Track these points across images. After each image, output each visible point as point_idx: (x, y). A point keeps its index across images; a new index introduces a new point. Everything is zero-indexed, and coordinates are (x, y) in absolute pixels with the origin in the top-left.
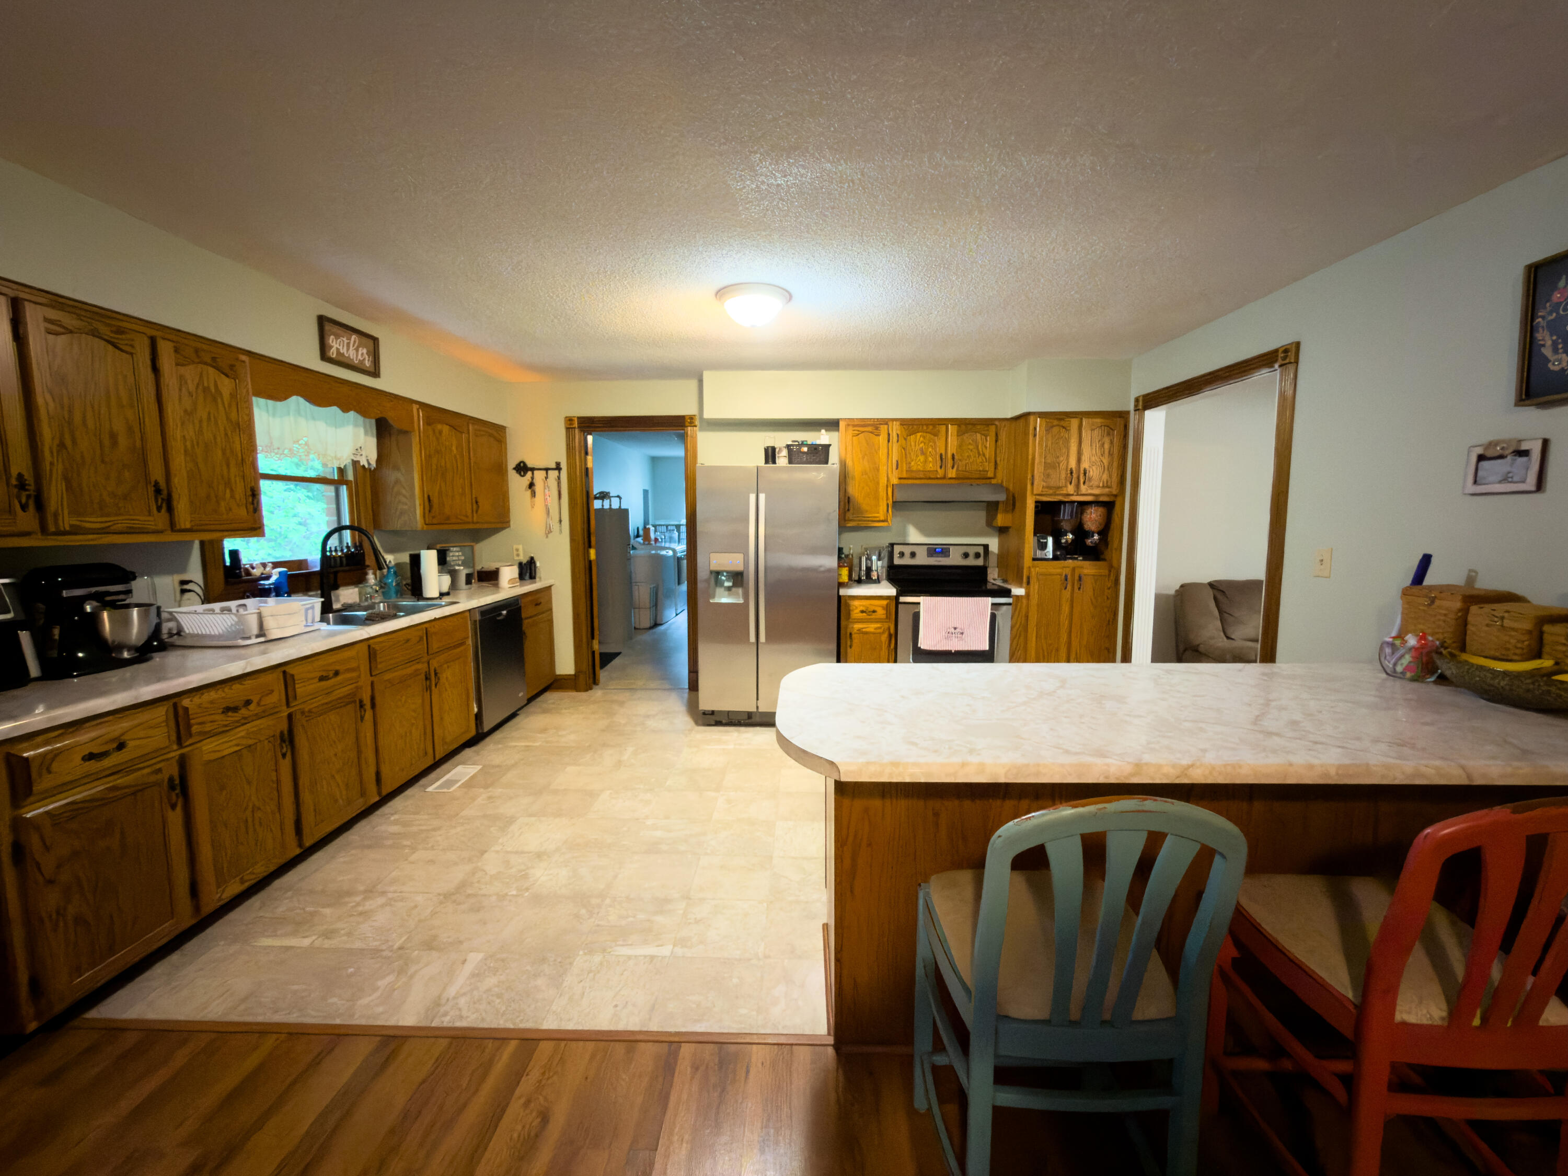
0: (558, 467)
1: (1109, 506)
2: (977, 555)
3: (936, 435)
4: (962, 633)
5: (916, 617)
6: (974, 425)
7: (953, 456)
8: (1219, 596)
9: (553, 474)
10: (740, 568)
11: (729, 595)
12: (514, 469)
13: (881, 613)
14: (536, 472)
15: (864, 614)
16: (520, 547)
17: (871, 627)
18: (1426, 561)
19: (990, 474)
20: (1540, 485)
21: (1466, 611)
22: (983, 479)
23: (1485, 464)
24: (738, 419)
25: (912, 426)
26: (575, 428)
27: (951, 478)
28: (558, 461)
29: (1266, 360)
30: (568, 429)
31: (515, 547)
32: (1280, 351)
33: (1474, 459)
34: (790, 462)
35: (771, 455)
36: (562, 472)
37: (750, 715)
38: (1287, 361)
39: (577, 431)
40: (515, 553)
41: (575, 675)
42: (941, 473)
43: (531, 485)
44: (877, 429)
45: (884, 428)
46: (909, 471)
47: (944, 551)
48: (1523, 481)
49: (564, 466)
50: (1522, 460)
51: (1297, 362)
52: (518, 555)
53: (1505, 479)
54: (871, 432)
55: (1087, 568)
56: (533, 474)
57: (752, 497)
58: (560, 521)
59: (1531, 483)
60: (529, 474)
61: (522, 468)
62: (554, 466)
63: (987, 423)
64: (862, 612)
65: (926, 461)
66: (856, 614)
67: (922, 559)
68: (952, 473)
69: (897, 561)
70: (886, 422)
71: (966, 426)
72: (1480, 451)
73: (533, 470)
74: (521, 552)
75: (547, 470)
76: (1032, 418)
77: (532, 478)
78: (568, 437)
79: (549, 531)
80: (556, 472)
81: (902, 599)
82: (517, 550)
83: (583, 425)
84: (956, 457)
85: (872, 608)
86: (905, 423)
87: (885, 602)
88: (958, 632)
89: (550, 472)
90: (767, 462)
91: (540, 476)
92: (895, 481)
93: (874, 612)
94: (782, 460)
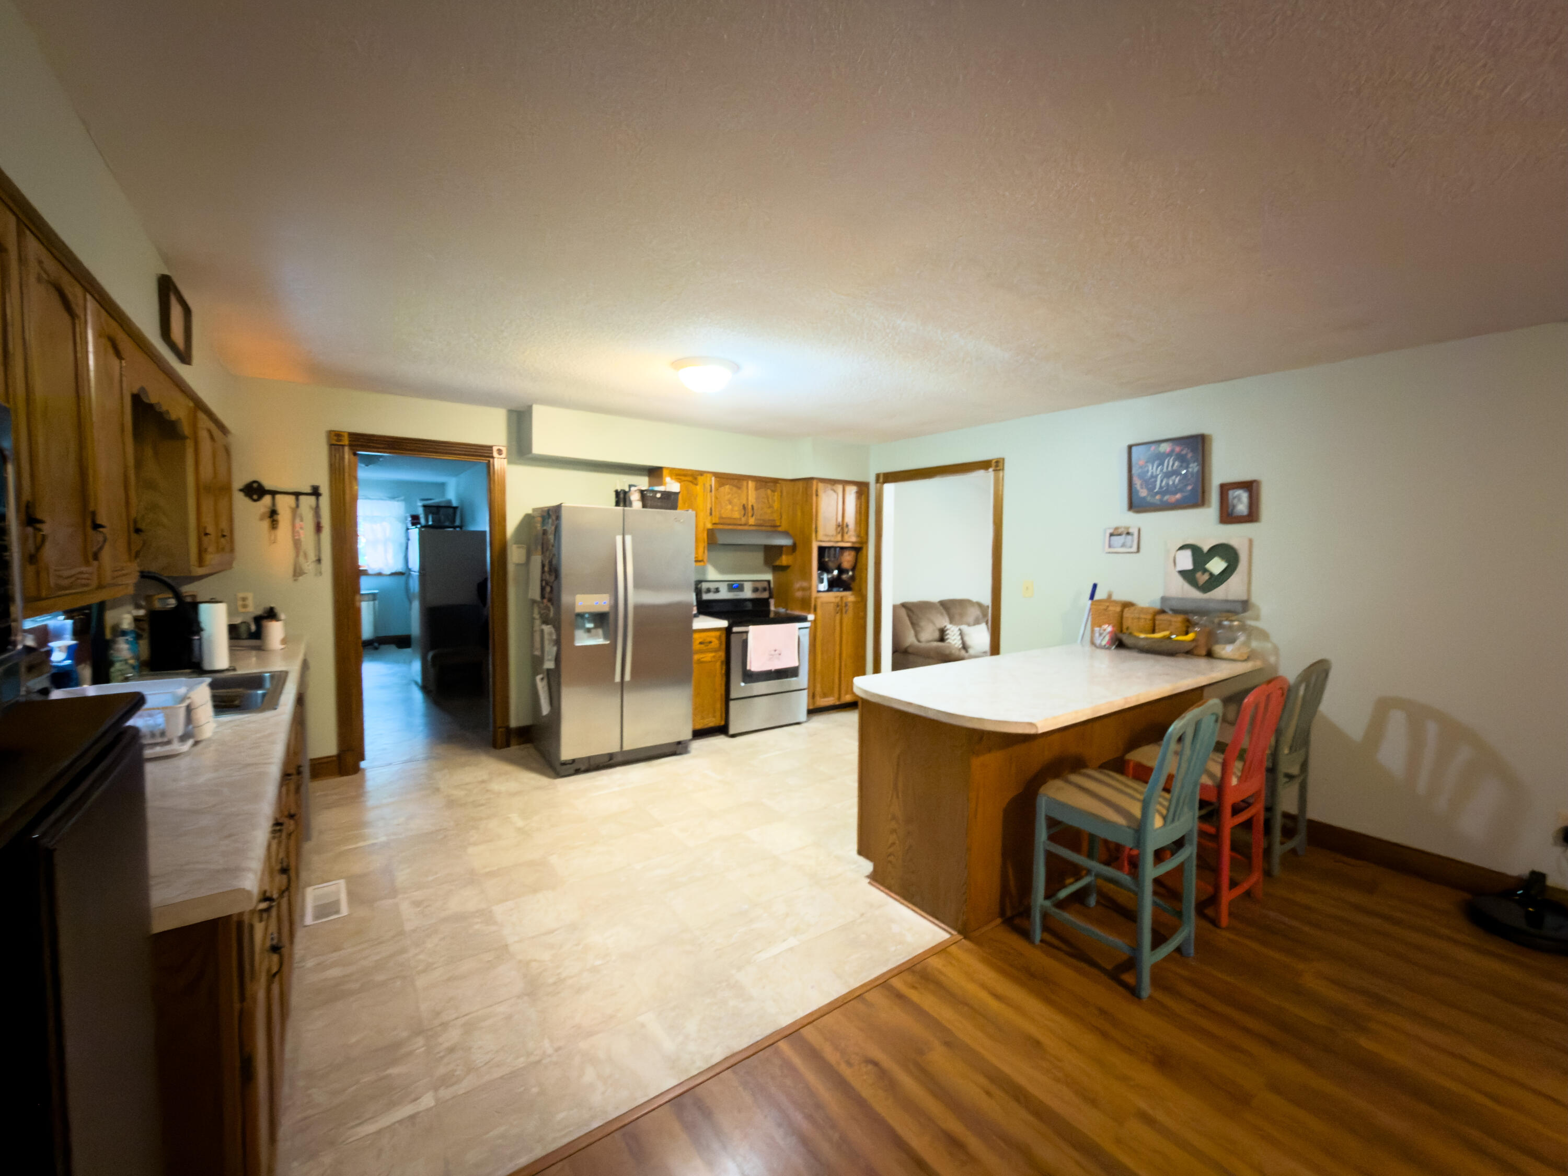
0: (315, 492)
1: (858, 550)
2: (764, 589)
3: (739, 488)
4: (780, 654)
5: (745, 644)
6: (766, 482)
7: (752, 506)
8: (910, 613)
9: (307, 502)
10: (605, 608)
11: (589, 637)
12: (241, 490)
13: (716, 643)
14: (278, 497)
15: (702, 646)
16: (250, 596)
17: (708, 657)
18: (1095, 586)
19: (778, 524)
20: (1138, 550)
21: (1122, 611)
22: (774, 529)
23: (1113, 538)
24: (576, 459)
25: (724, 479)
26: (343, 446)
27: (750, 525)
28: (316, 484)
29: (984, 465)
30: (332, 446)
31: (241, 595)
32: (994, 461)
33: (1108, 535)
34: (644, 506)
35: (622, 498)
36: (321, 498)
37: (611, 756)
38: (998, 468)
39: (347, 449)
40: (240, 603)
41: (339, 756)
42: (743, 520)
43: (273, 513)
44: (696, 479)
45: (700, 479)
46: (721, 518)
47: (738, 587)
48: (1131, 547)
49: (325, 490)
50: (1129, 537)
51: (1003, 469)
52: (245, 606)
53: (1123, 545)
54: (691, 482)
55: (849, 597)
56: (274, 499)
57: (619, 539)
58: (319, 561)
59: (1134, 549)
60: (267, 499)
61: (255, 491)
62: (309, 490)
63: (775, 481)
64: (701, 643)
65: (732, 510)
66: (696, 646)
67: (724, 594)
68: (752, 521)
69: (706, 597)
70: (702, 473)
71: (764, 483)
72: (1111, 531)
73: (274, 493)
74: (250, 602)
75: (297, 495)
76: (815, 482)
77: (274, 504)
78: (331, 456)
79: (298, 572)
80: (312, 499)
81: (735, 629)
82: (244, 599)
83: (354, 443)
84: (755, 508)
85: (709, 640)
86: (717, 475)
87: (718, 633)
88: (777, 653)
89: (302, 498)
90: (617, 504)
91: (284, 504)
92: (709, 526)
93: (710, 642)
94: (637, 504)
